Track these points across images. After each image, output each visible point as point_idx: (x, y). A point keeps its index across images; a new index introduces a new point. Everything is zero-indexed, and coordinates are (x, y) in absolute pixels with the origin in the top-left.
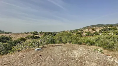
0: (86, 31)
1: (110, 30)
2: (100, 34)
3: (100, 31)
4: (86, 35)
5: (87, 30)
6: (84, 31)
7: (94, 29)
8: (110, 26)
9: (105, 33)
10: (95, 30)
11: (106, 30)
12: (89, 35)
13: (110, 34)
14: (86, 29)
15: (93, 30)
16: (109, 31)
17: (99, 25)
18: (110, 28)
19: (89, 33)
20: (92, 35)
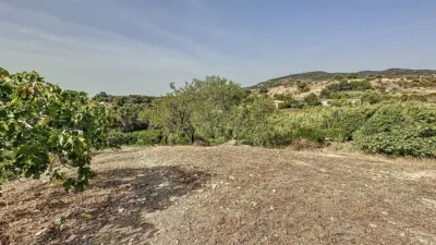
0: (280, 93)
1: (351, 89)
2: (325, 103)
3: (325, 94)
4: (282, 107)
5: (281, 90)
6: (273, 91)
7: (305, 85)
8: (349, 78)
9: (340, 101)
10: (308, 90)
11: (341, 88)
12: (289, 107)
13: (353, 102)
14: (278, 85)
15: (303, 88)
16: (349, 93)
17: (315, 73)
18: (352, 83)
19: (288, 98)
20: (301, 107)
